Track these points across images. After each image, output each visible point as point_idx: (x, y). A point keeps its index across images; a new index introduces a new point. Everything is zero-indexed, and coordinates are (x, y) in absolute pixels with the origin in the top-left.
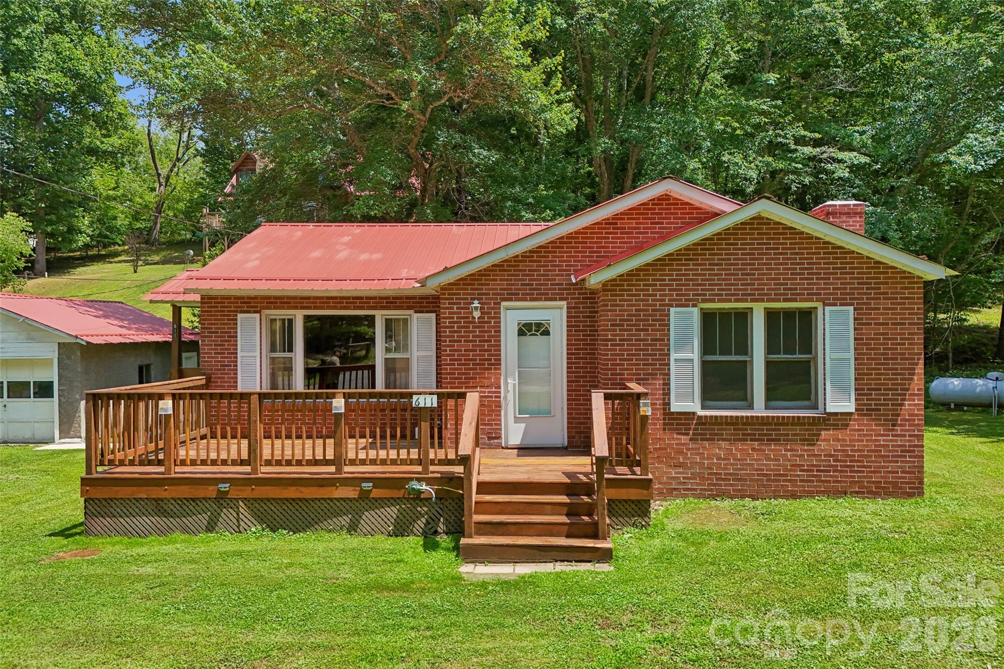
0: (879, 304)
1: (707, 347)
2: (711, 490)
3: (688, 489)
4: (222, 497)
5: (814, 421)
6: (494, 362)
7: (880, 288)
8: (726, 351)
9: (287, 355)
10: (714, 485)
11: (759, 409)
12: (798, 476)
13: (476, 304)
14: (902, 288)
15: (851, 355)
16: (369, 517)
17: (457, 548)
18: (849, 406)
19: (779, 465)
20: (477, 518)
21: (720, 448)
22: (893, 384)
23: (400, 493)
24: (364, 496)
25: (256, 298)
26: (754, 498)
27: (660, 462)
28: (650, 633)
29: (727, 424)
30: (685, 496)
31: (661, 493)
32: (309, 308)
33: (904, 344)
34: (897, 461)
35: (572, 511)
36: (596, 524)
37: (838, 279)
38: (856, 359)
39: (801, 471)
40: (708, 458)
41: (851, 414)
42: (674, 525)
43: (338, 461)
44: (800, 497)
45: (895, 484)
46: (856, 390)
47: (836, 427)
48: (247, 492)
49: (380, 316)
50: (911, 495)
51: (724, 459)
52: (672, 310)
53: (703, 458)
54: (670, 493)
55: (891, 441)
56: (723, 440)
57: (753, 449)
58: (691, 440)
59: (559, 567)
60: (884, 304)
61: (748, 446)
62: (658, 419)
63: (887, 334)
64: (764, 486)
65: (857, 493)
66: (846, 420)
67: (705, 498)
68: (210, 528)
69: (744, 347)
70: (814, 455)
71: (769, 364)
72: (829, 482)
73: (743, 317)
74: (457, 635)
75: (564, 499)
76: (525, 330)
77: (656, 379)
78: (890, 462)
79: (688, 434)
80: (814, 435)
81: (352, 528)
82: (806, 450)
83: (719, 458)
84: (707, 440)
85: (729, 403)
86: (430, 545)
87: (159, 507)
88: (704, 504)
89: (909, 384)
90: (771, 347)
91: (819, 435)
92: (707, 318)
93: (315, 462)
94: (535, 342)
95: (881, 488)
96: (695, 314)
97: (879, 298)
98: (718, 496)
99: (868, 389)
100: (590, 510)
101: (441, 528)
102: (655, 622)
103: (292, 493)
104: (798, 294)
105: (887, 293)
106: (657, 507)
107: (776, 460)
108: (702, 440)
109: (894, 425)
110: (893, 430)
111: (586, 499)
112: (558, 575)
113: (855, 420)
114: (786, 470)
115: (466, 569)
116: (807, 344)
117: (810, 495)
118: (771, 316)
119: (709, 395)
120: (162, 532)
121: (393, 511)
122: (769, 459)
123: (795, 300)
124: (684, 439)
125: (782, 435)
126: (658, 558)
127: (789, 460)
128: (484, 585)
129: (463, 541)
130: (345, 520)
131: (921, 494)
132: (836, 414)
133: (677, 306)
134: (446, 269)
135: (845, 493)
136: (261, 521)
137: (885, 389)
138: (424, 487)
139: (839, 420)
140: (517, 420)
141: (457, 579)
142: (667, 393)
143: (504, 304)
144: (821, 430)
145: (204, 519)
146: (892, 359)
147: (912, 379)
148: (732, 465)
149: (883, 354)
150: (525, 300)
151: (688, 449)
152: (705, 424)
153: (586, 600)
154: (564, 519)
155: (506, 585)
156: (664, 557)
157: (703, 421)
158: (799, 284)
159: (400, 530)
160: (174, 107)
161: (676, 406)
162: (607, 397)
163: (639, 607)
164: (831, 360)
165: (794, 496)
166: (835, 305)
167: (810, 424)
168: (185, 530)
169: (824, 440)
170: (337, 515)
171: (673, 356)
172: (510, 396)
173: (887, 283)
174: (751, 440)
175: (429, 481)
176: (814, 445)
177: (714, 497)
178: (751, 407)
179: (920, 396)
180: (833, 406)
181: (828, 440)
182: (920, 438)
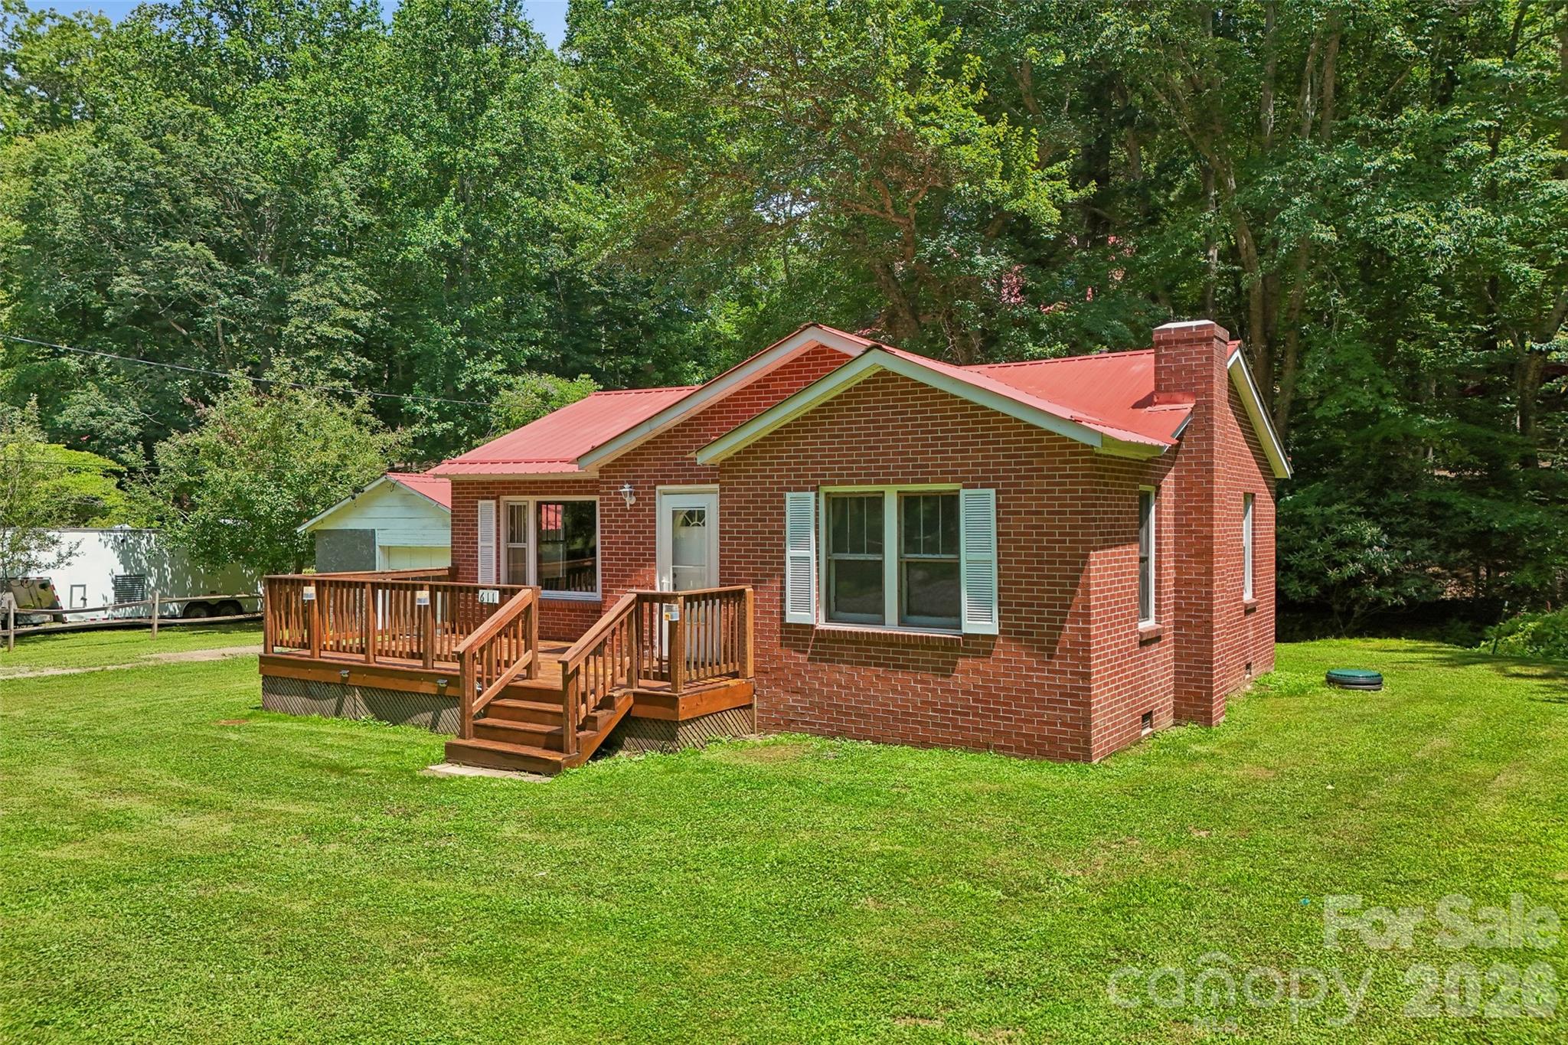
0: (1031, 485)
1: (835, 541)
2: (831, 726)
3: (806, 723)
4: (345, 682)
5: (948, 645)
6: (649, 557)
7: (1031, 463)
8: (856, 548)
9: (522, 545)
10: (834, 719)
11: (891, 627)
12: (930, 717)
13: (627, 488)
14: (1061, 462)
15: (993, 555)
18: (991, 626)
19: (908, 701)
21: (843, 673)
22: (1049, 599)
24: (441, 692)
25: (493, 483)
27: (777, 686)
29: (848, 642)
30: (802, 731)
32: (542, 493)
33: (1064, 542)
34: (1055, 709)
37: (979, 451)
38: (999, 562)
39: (935, 711)
40: (827, 685)
41: (993, 637)
43: (425, 654)
44: (931, 746)
45: (1052, 741)
46: (1000, 604)
47: (976, 654)
48: (361, 681)
50: (1074, 759)
51: (844, 688)
52: (789, 495)
53: (822, 684)
55: (1047, 678)
56: (845, 662)
57: (877, 677)
58: (809, 659)
60: (1038, 484)
61: (870, 672)
62: (775, 632)
63: (1042, 527)
64: (889, 726)
65: (1003, 747)
66: (989, 645)
69: (875, 542)
70: (949, 691)
71: (903, 567)
72: (968, 729)
73: (876, 503)
76: (678, 519)
77: (771, 581)
78: (1046, 708)
79: (805, 652)
80: (949, 663)
82: (940, 683)
83: (840, 686)
84: (826, 661)
85: (859, 615)
89: (1071, 599)
90: (908, 544)
91: (955, 664)
92: (836, 505)
94: (691, 532)
95: (1033, 744)
96: (814, 499)
97: (1032, 477)
98: (839, 734)
99: (1017, 604)
104: (930, 473)
105: (1041, 470)
107: (904, 694)
108: (821, 660)
109: (1050, 657)
110: (1049, 663)
113: (1000, 646)
114: (915, 707)
116: (950, 540)
117: (944, 744)
118: (908, 503)
119: (836, 604)
120: (307, 712)
122: (895, 691)
123: (926, 481)
124: (802, 658)
125: (910, 660)
127: (919, 695)
131: (1088, 758)
132: (976, 636)
133: (796, 490)
134: (594, 449)
135: (988, 747)
136: (372, 710)
137: (1039, 605)
139: (979, 645)
142: (782, 599)
143: (659, 487)
144: (957, 657)
146: (1047, 562)
147: (1074, 592)
148: (854, 695)
149: (1036, 555)
150: (677, 483)
151: (806, 672)
152: (823, 640)
157: (823, 637)
158: (931, 459)
160: (605, 253)
161: (793, 617)
164: (968, 562)
165: (925, 744)
166: (975, 487)
167: (945, 648)
169: (962, 672)
170: (424, 711)
171: (790, 553)
173: (1041, 455)
174: (876, 665)
176: (949, 676)
178: (882, 623)
179: (1086, 617)
180: (970, 626)
181: (967, 672)
182: (1087, 676)
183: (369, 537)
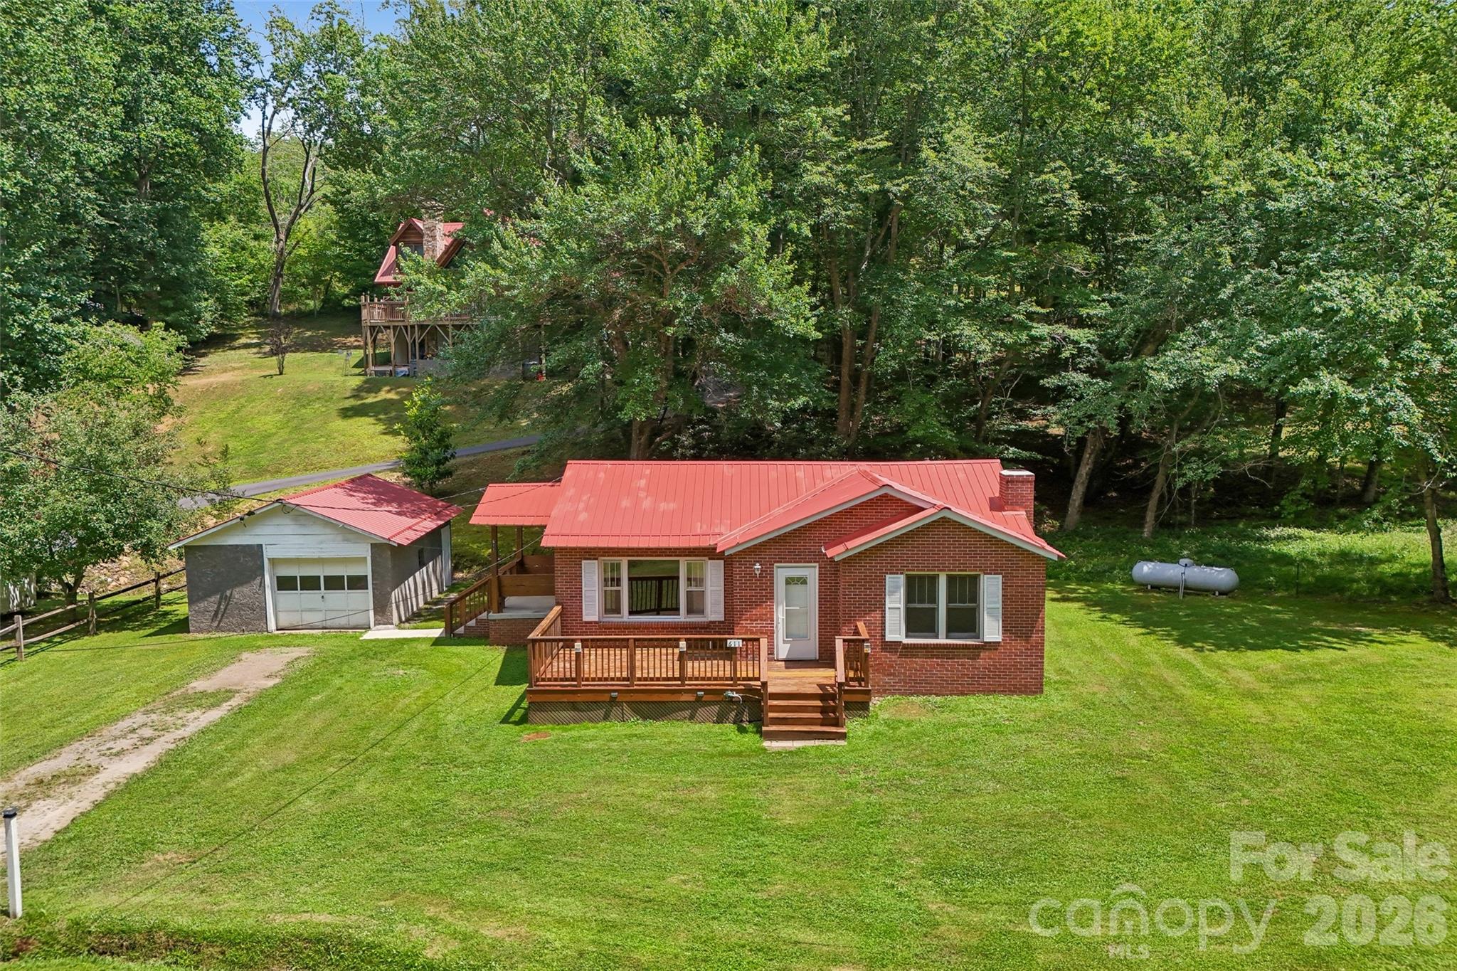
0: (1018, 573)
1: (909, 598)
2: (911, 689)
3: (896, 690)
4: (613, 700)
5: (976, 647)
6: (770, 596)
7: (1019, 564)
8: (921, 601)
9: (616, 588)
10: (912, 686)
11: (942, 640)
12: (966, 681)
13: (758, 566)
14: (1032, 564)
15: (1000, 605)
16: (701, 712)
17: (759, 732)
18: (997, 637)
19: (954, 674)
20: (771, 715)
21: (917, 663)
22: (1025, 623)
23: (719, 698)
24: (699, 699)
25: (595, 548)
26: (937, 695)
28: (862, 776)
29: (922, 648)
30: (893, 694)
31: (879, 692)
32: (632, 555)
33: (1033, 599)
34: (1027, 672)
35: (823, 710)
36: (837, 719)
37: (993, 557)
38: (1003, 607)
39: (968, 678)
40: (909, 670)
41: (999, 642)
42: (884, 715)
43: (682, 678)
45: (1025, 686)
46: (1003, 626)
47: (990, 650)
48: (628, 698)
49: (683, 563)
50: (1035, 693)
51: (919, 670)
52: (887, 576)
53: (906, 669)
54: (883, 692)
55: (1024, 659)
56: (919, 658)
57: (938, 664)
58: (898, 658)
59: (818, 743)
60: (1021, 573)
61: (934, 662)
62: (880, 645)
63: (1023, 592)
64: (944, 687)
65: (1001, 691)
66: (996, 646)
67: (906, 694)
68: (606, 718)
69: (934, 599)
70: (976, 668)
71: (949, 610)
72: (985, 685)
73: (934, 580)
74: (774, 777)
75: (818, 703)
76: (789, 581)
77: (875, 620)
78: (1023, 672)
79: (896, 655)
80: (976, 655)
81: (692, 718)
82: (971, 665)
83: (916, 669)
84: (908, 659)
85: (924, 634)
86: (742, 730)
87: (574, 706)
88: (904, 700)
90: (950, 599)
91: (979, 655)
92: (910, 581)
93: (668, 679)
94: (798, 588)
95: (1016, 688)
96: (901, 579)
97: (1019, 570)
98: (914, 693)
99: (1011, 627)
100: (834, 710)
101: (745, 718)
102: (866, 769)
103: (655, 698)
104: (967, 567)
105: (1023, 567)
106: (875, 702)
107: (952, 670)
108: (905, 658)
109: (1025, 649)
110: (1024, 652)
111: (832, 703)
112: (817, 747)
113: (1002, 646)
114: (958, 677)
115: (766, 744)
116: (974, 597)
117: (973, 693)
118: (951, 580)
119: (911, 629)
120: (576, 722)
121: (716, 708)
122: (947, 670)
123: (965, 570)
124: (894, 658)
125: (955, 655)
126: (871, 738)
127: (960, 671)
128: (779, 753)
129: (764, 728)
130: (687, 713)
131: (1042, 692)
132: (990, 642)
133: (890, 573)
135: (995, 692)
136: (637, 714)
137: (1021, 627)
138: (735, 695)
139: (993, 646)
140: (785, 642)
141: (764, 750)
142: (883, 629)
143: (776, 563)
144: (980, 652)
145: (601, 713)
146: (1025, 608)
147: (1037, 621)
148: (924, 673)
149: (1020, 605)
150: (790, 562)
151: (896, 664)
152: (907, 649)
153: (833, 760)
154: (819, 715)
155: (791, 753)
156: (875, 736)
157: (906, 647)
158: (968, 560)
159: (720, 720)
161: (889, 637)
162: (845, 641)
163: (859, 764)
164: (988, 609)
165: (963, 694)
166: (991, 574)
167: (974, 648)
168: (591, 720)
169: (982, 659)
170: (682, 710)
171: (888, 605)
172: (780, 626)
173: (1024, 561)
174: (936, 659)
175: (738, 691)
176: (976, 661)
177: (912, 694)
178: (937, 637)
179: (1043, 631)
180: (989, 637)
181: (985, 658)
182: (1042, 657)
183: (257, 551)
